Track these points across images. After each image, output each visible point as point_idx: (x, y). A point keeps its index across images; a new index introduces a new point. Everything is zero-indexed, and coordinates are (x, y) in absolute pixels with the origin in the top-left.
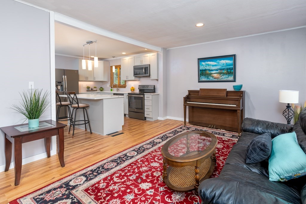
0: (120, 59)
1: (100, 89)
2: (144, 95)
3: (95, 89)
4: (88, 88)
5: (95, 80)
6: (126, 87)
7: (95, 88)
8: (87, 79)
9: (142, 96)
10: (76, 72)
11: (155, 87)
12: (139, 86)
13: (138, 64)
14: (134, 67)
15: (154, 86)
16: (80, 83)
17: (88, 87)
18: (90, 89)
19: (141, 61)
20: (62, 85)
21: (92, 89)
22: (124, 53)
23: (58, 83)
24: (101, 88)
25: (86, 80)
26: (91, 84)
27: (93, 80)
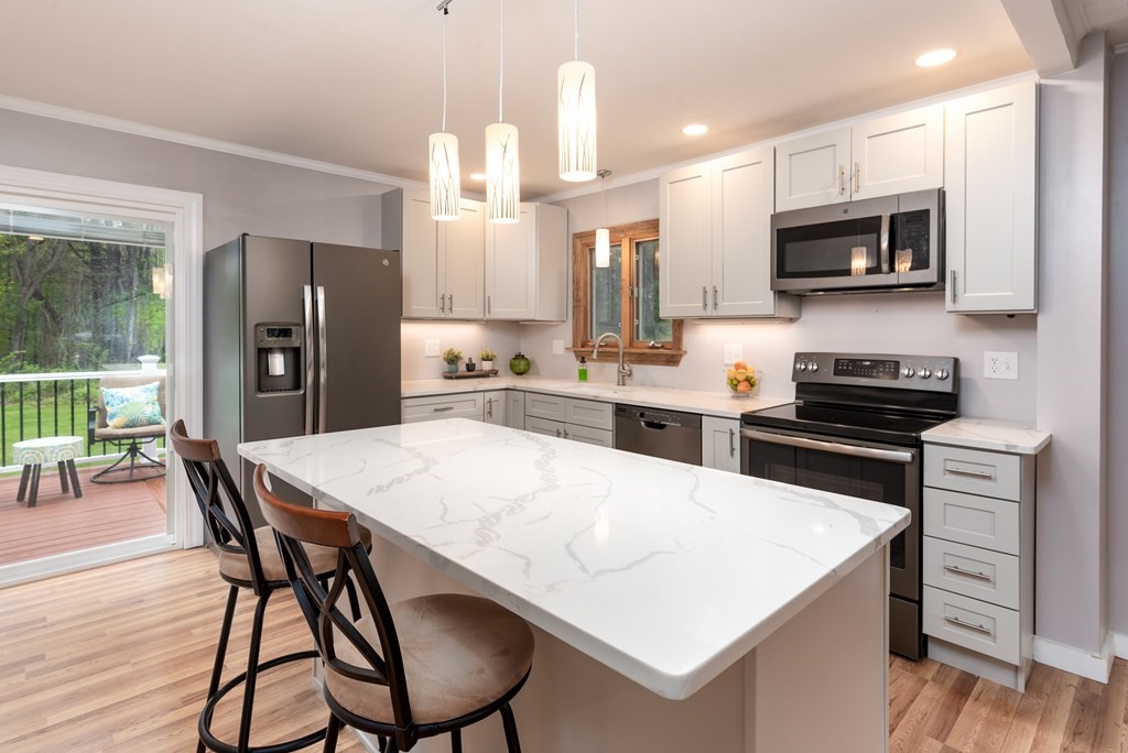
0: (657, 180)
1: (512, 367)
2: (919, 445)
3: (487, 366)
4: (452, 359)
5: (488, 316)
6: (684, 361)
7: (487, 359)
8: (447, 306)
9: (905, 455)
10: (386, 262)
11: (964, 374)
12: (799, 357)
13: (812, 193)
14: (775, 217)
15: (956, 361)
16: (408, 331)
17: (450, 352)
18: (462, 368)
19: (852, 176)
20: (296, 351)
21: (471, 367)
22: (695, 130)
23: (271, 332)
24: (519, 357)
25: (443, 316)
26: (466, 338)
27: (480, 316)
